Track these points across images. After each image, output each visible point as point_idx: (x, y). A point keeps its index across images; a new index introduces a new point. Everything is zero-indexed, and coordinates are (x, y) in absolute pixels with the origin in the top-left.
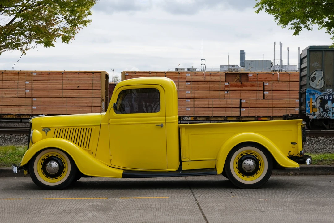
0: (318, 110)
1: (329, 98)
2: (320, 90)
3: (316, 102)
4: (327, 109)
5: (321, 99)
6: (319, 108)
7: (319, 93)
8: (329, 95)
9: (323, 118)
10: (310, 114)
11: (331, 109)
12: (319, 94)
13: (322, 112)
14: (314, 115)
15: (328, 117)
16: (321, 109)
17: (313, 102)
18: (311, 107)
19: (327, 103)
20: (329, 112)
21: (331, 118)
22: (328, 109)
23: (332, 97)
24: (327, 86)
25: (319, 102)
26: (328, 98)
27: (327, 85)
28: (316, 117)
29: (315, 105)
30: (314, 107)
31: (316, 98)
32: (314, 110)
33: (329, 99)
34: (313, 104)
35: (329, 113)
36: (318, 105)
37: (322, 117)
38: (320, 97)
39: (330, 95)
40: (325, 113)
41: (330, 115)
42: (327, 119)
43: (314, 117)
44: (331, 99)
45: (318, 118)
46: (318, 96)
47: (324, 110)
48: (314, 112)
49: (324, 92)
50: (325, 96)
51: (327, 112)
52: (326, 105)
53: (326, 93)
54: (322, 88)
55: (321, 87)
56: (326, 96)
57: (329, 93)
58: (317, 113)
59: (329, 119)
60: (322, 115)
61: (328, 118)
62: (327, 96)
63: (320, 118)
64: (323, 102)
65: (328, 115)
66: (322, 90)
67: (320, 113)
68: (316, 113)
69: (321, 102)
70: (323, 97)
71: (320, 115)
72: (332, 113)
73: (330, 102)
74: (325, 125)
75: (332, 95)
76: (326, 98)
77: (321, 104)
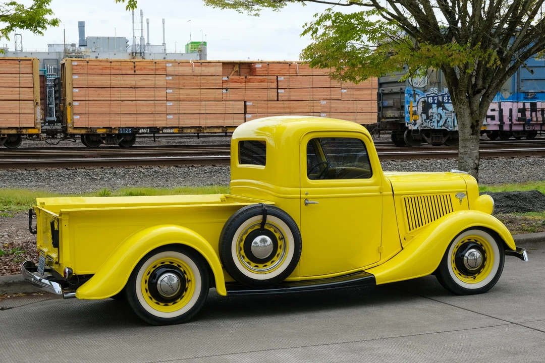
0: (420, 117)
1: (434, 100)
2: (422, 89)
3: (417, 106)
4: (431, 116)
5: (424, 102)
6: (421, 115)
7: (422, 94)
8: (433, 97)
9: (426, 128)
10: (410, 123)
11: (436, 116)
12: (420, 95)
13: (425, 120)
14: (415, 124)
15: (432, 126)
16: (424, 116)
17: (413, 107)
18: (411, 113)
19: (431, 108)
20: (433, 120)
21: (436, 128)
22: (433, 116)
23: (438, 99)
24: (431, 84)
25: (421, 106)
26: (432, 101)
27: (430, 82)
28: (418, 128)
29: (415, 111)
30: (415, 113)
31: (417, 100)
32: (415, 117)
33: (434, 103)
34: (414, 109)
35: (434, 122)
36: (420, 110)
37: (425, 127)
38: (422, 100)
39: (435, 96)
40: (428, 122)
41: (435, 124)
42: (431, 130)
43: (415, 128)
44: (436, 101)
45: (420, 129)
46: (420, 98)
47: (428, 118)
48: (415, 121)
49: (428, 92)
50: (428, 97)
51: (431, 120)
52: (430, 111)
53: (429, 93)
54: (424, 87)
55: (424, 85)
56: (430, 98)
57: (434, 93)
58: (419, 121)
59: (434, 130)
60: (425, 125)
61: (433, 128)
62: (432, 98)
63: (422, 128)
64: (427, 107)
65: (432, 124)
66: (425, 90)
67: (422, 121)
68: (417, 122)
69: (424, 106)
70: (426, 99)
71: (423, 124)
72: (438, 122)
73: (434, 106)
74: (426, 138)
75: (437, 96)
76: (430, 100)
77: (423, 108)
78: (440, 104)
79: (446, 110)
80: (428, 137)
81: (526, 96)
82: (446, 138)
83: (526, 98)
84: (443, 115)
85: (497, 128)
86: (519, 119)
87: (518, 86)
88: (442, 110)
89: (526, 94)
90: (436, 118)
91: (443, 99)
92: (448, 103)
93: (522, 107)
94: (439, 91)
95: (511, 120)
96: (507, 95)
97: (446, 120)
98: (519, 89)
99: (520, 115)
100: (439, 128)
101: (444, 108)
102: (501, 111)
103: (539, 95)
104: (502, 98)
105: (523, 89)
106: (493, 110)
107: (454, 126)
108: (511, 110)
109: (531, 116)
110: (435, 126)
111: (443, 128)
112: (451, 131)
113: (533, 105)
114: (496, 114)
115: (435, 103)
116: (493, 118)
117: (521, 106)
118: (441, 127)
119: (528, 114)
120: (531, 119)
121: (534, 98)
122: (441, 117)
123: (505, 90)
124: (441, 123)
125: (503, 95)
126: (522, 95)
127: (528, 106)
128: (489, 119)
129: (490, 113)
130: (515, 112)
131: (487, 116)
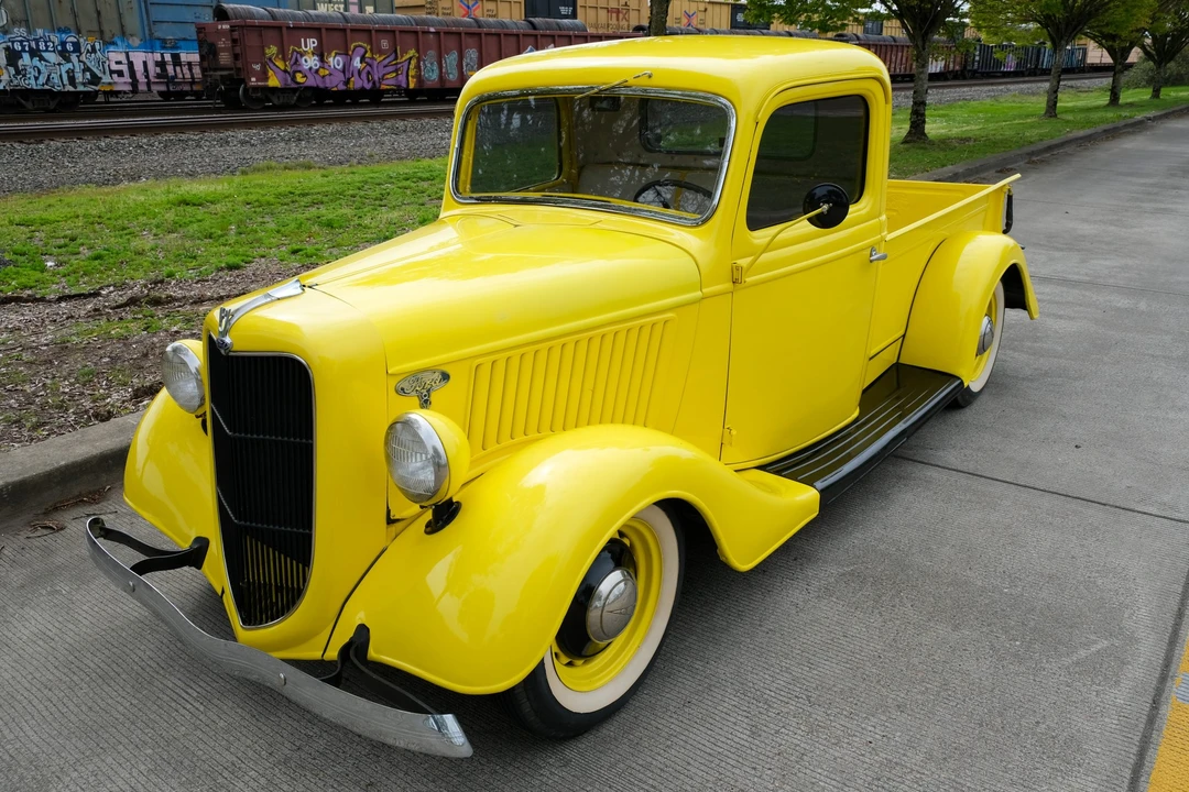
0: (5, 71)
1: (23, 47)
4: (22, 70)
5: (7, 49)
6: (7, 69)
8: (21, 42)
9: (19, 87)
11: (32, 70)
13: (14, 75)
15: (28, 85)
16: (12, 70)
19: (21, 57)
20: (28, 76)
21: (35, 88)
22: (26, 70)
23: (29, 46)
24: (14, 22)
25: (4, 54)
26: (20, 48)
27: (12, 20)
28: (4, 87)
33: (23, 51)
35: (29, 79)
36: (3, 61)
37: (17, 86)
39: (24, 41)
40: (20, 79)
41: (33, 81)
42: (27, 90)
44: (27, 49)
45: (7, 88)
47: (18, 72)
49: (10, 34)
50: (13, 42)
51: (24, 76)
52: (20, 62)
53: (14, 36)
54: (4, 27)
55: (2, 24)
56: (15, 44)
57: (21, 36)
58: (5, 77)
59: (32, 90)
60: (15, 82)
61: (29, 87)
62: (19, 44)
63: (11, 88)
64: (13, 56)
65: (27, 82)
66: (5, 31)
67: (10, 77)
68: (3, 78)
69: (9, 55)
70: (10, 44)
71: (11, 81)
72: (36, 78)
73: (26, 56)
74: (23, 102)
75: (28, 41)
76: (18, 47)
77: (8, 58)
78: (34, 53)
79: (45, 61)
80: (26, 100)
81: (164, 44)
82: (56, 101)
83: (164, 48)
84: (42, 68)
85: (128, 88)
86: (158, 76)
87: (150, 30)
88: (40, 61)
89: (164, 41)
90: (32, 73)
91: (37, 45)
92: (47, 51)
93: (160, 59)
94: (29, 33)
95: (147, 77)
96: (136, 41)
97: (49, 76)
98: (151, 34)
99: (158, 70)
100: (39, 87)
101: (42, 59)
102: (131, 65)
103: (181, 44)
104: (129, 46)
105: (157, 34)
106: (118, 63)
107: (64, 85)
108: (145, 63)
109: (175, 71)
110: (32, 84)
111: (46, 87)
112: (60, 92)
113: (176, 58)
114: (124, 68)
115: (25, 51)
116: (120, 74)
117: (158, 57)
118: (43, 85)
119: (170, 69)
120: (176, 76)
121: (177, 48)
122: (39, 72)
123: (132, 35)
124: (42, 79)
125: (130, 42)
126: (158, 43)
127: (168, 57)
128: (115, 76)
129: (114, 67)
130: (151, 66)
131: (112, 72)
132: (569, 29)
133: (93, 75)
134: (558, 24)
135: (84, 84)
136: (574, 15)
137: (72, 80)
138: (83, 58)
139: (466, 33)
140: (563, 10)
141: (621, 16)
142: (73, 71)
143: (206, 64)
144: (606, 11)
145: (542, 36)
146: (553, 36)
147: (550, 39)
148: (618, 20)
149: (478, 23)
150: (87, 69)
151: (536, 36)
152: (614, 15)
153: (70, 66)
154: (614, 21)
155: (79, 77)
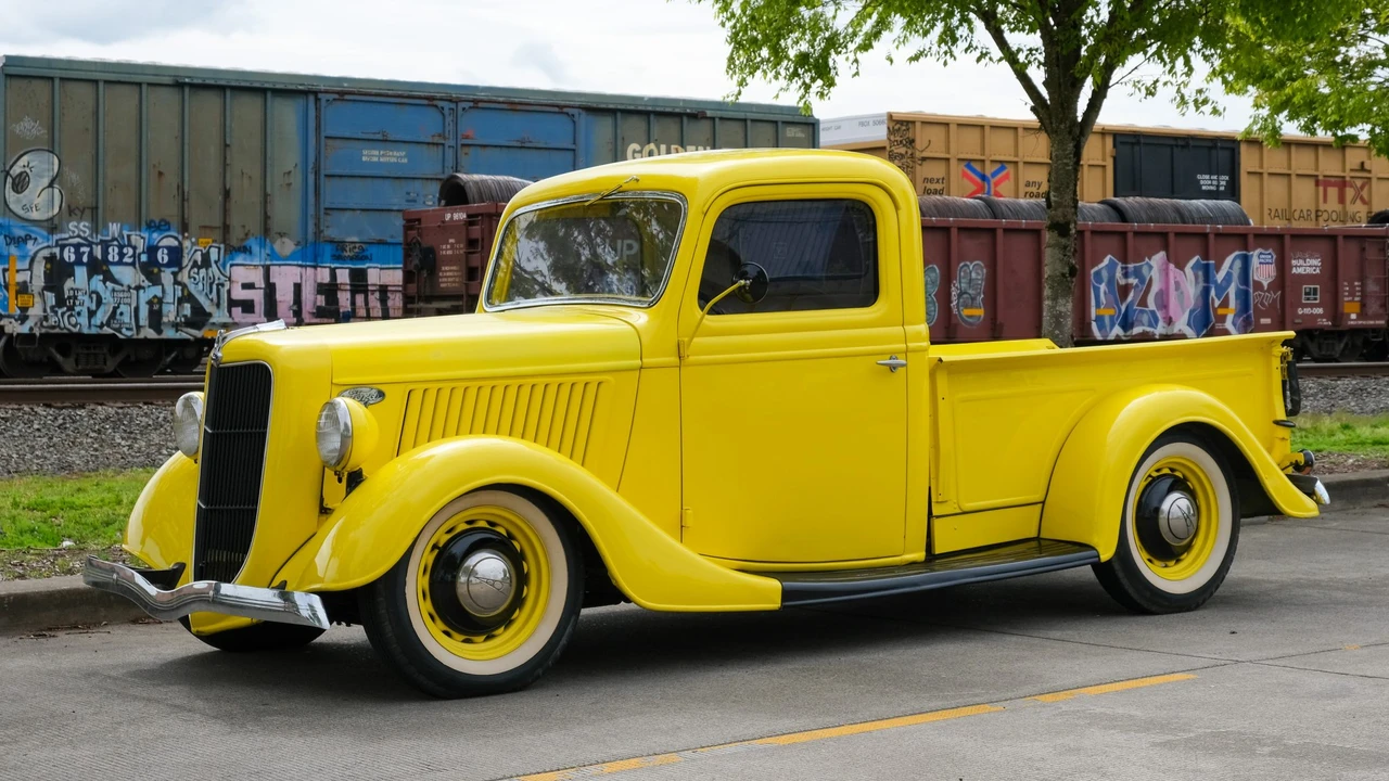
0: (37, 299)
1: (79, 255)
2: (46, 224)
3: (30, 268)
4: (69, 298)
5: (50, 259)
6: (42, 295)
7: (43, 237)
8: (77, 246)
9: (57, 331)
10: (9, 316)
11: (86, 298)
12: (40, 240)
13: (52, 308)
14: (23, 319)
15: (75, 326)
16: (51, 298)
17: (18, 271)
18: (13, 290)
19: (72, 274)
20: (77, 309)
21: (86, 331)
22: (75, 298)
23: (91, 253)
24: (72, 211)
25: (42, 269)
26: (73, 258)
27: (69, 207)
28: (31, 329)
29: (25, 282)
30: (23, 289)
31: (31, 253)
32: (23, 299)
33: (79, 262)
34: (20, 278)
35: (79, 314)
36: (39, 281)
37: (53, 327)
38: (46, 253)
39: (83, 245)
40: (63, 314)
41: (84, 320)
42: (71, 335)
43: (25, 329)
44: (85, 259)
45: (37, 332)
46: (40, 247)
47: (61, 302)
48: (24, 309)
49: (62, 232)
50: (63, 247)
51: (71, 308)
52: (69, 284)
53: (67, 236)
54: (52, 219)
55: (50, 215)
56: (66, 250)
57: (79, 236)
58: (36, 311)
59: (80, 337)
60: (53, 320)
61: (75, 330)
62: (72, 250)
63: (43, 331)
64: (58, 272)
65: (73, 320)
66: (52, 226)
67: (45, 311)
68: (31, 312)
69: (51, 270)
70: (57, 250)
71: (46, 318)
72: (92, 314)
73: (81, 273)
74: (59, 357)
75: (90, 244)
76: (69, 255)
77: (48, 276)
78: (97, 267)
79: (115, 281)
80: (65, 354)
81: (339, 251)
82: (119, 358)
83: (338, 258)
84: (106, 296)
86: (319, 312)
87: (317, 225)
88: (104, 282)
89: (339, 245)
90: (87, 303)
91: (105, 253)
92: (120, 263)
93: (327, 280)
94: (95, 230)
95: (297, 314)
96: (287, 246)
97: (115, 309)
98: (318, 232)
99: (321, 301)
100: (94, 331)
101: (109, 277)
102: (270, 290)
103: (373, 250)
104: (273, 255)
105: (330, 233)
106: (248, 286)
107: (139, 327)
108: (298, 288)
109: (353, 303)
110: (83, 325)
111: (107, 330)
112: (129, 340)
113: (359, 277)
114: (257, 296)
115: (82, 264)
116: (248, 306)
117: (324, 276)
118: (101, 326)
119: (344, 298)
120: (353, 313)
121: (361, 257)
122: (99, 302)
123: (281, 235)
124: (101, 317)
125: (277, 247)
126: (328, 250)
127: (343, 276)
128: (237, 311)
129: (239, 294)
130: (308, 294)
131: (232, 303)
132: (1204, 219)
133: (198, 310)
134: (1177, 210)
135: (176, 326)
136: (1233, 192)
137: (156, 318)
138: (184, 277)
139: (959, 229)
140: (1206, 181)
141: (1350, 193)
142: (161, 301)
143: (412, 289)
144: (1311, 183)
145: (1137, 234)
146: (1164, 235)
147: (1156, 241)
148: (1342, 200)
149: (993, 209)
150: (188, 297)
151: (1123, 234)
152: (1333, 192)
153: (157, 291)
154: (1332, 204)
155: (170, 313)
